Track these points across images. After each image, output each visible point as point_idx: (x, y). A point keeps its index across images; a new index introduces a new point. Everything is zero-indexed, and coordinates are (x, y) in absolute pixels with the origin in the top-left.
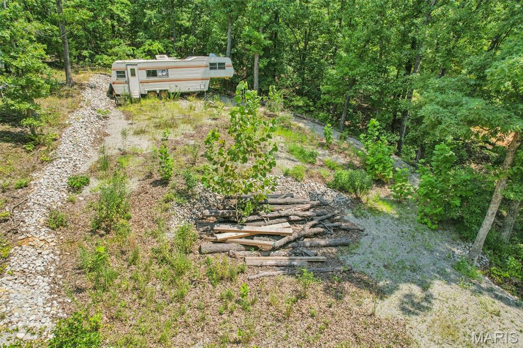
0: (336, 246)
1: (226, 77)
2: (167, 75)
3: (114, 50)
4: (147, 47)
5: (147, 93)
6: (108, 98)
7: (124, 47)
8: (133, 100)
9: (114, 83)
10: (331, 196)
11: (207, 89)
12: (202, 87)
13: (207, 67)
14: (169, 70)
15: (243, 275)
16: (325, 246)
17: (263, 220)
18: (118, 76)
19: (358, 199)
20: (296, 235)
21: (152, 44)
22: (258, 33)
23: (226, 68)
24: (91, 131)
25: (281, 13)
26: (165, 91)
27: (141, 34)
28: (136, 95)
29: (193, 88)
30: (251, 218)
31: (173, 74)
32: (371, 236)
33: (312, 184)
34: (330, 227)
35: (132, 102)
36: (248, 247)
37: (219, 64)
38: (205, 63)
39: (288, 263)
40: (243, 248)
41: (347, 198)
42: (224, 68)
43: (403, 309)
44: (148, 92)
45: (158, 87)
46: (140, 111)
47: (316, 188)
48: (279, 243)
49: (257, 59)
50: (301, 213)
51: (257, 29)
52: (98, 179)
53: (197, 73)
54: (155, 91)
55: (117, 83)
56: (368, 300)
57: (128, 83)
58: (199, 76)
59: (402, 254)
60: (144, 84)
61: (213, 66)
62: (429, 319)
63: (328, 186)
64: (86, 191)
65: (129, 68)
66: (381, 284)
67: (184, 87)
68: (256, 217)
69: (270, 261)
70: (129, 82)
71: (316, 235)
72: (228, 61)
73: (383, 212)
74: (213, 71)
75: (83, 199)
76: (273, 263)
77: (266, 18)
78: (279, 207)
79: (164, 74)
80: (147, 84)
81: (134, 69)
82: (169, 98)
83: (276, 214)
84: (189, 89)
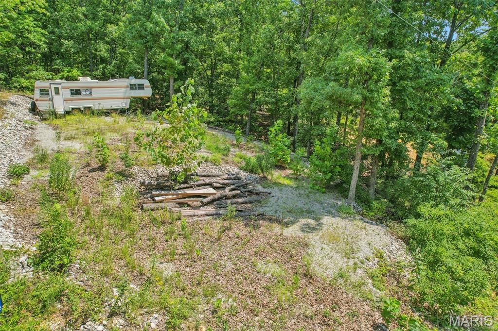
0: (250, 203)
1: (145, 97)
2: (91, 94)
3: (31, 74)
4: (66, 74)
5: (71, 110)
6: (31, 114)
7: (41, 72)
8: (58, 116)
9: (37, 100)
10: (244, 175)
11: (128, 106)
12: (124, 105)
13: (127, 87)
14: (92, 89)
15: (180, 221)
16: (242, 203)
17: (191, 187)
18: (41, 94)
19: (265, 178)
20: (219, 195)
21: (70, 71)
22: (172, 59)
23: (145, 88)
24: (21, 138)
25: (192, 44)
26: (89, 108)
27: (58, 61)
28: (60, 110)
29: (116, 105)
30: (182, 186)
31: (96, 93)
32: (277, 197)
33: (228, 167)
34: (245, 192)
35: (56, 118)
36: (181, 205)
37: (138, 85)
38: (126, 84)
39: (215, 212)
40: (177, 205)
41: (256, 177)
42: (143, 89)
43: (303, 231)
44: (73, 109)
45: (82, 105)
46: (67, 124)
47: (231, 170)
48: (205, 200)
49: (172, 81)
50: (221, 181)
51: (172, 56)
52: (37, 170)
53: (119, 93)
54: (79, 109)
55: (41, 101)
56: (277, 229)
57: (52, 101)
58: (121, 95)
59: (300, 205)
60: (69, 102)
61: (132, 87)
62: (321, 234)
63: (241, 168)
64: (27, 178)
65: (53, 86)
66: (286, 220)
67: (107, 105)
68: (187, 185)
69: (202, 211)
70: (53, 99)
71: (234, 196)
72: (146, 83)
73: (284, 184)
74: (133, 91)
75: (25, 183)
76: (203, 213)
77: (179, 46)
78: (203, 178)
79: (88, 93)
80: (70, 102)
81: (58, 88)
82: (93, 114)
83: (201, 182)
84: (112, 106)
